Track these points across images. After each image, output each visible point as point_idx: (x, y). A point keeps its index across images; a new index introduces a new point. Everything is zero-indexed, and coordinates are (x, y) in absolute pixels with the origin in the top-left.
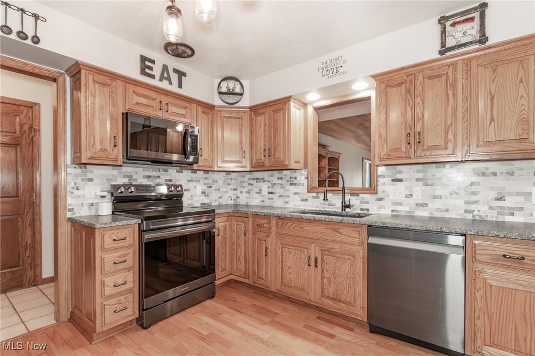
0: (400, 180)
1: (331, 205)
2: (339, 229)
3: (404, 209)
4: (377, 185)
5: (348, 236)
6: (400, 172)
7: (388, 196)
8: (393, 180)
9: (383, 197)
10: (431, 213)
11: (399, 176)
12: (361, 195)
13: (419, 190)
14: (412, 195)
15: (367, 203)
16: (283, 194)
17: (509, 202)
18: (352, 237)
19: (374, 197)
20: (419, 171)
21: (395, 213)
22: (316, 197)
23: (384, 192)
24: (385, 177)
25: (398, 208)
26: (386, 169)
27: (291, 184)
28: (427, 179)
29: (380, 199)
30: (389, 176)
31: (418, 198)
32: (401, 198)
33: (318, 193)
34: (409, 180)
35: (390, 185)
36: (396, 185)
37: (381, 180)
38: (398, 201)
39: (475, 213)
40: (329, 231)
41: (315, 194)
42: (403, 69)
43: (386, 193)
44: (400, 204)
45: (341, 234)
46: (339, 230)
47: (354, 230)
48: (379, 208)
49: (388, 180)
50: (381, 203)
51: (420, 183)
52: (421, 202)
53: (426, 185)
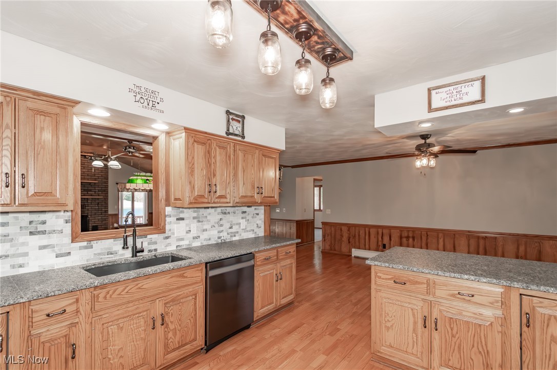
0: (183, 219)
1: (112, 254)
2: (184, 273)
3: (184, 243)
4: (165, 224)
5: (193, 277)
6: (182, 212)
7: (173, 234)
8: (177, 219)
9: (170, 235)
10: (201, 243)
11: (182, 216)
12: (149, 237)
13: (194, 226)
14: (190, 231)
15: (155, 243)
16: (9, 253)
17: (235, 229)
18: (196, 277)
19: (162, 236)
20: (194, 212)
21: (179, 248)
22: (86, 248)
23: (170, 230)
24: (171, 217)
25: (181, 243)
26: (172, 210)
27: (31, 233)
28: (199, 218)
29: (167, 238)
30: (174, 216)
31: (194, 233)
32: (182, 234)
33: (90, 241)
34: (189, 218)
35: (175, 223)
36: (179, 223)
37: (168, 219)
38: (181, 237)
39: (222, 238)
40: (174, 279)
41: (85, 244)
42: (206, 133)
43: (172, 231)
44: (182, 239)
45: (186, 277)
46: (184, 275)
47: (197, 270)
48: (166, 246)
49: (173, 219)
50: (168, 241)
51: (196, 220)
52: (196, 235)
53: (199, 221)
